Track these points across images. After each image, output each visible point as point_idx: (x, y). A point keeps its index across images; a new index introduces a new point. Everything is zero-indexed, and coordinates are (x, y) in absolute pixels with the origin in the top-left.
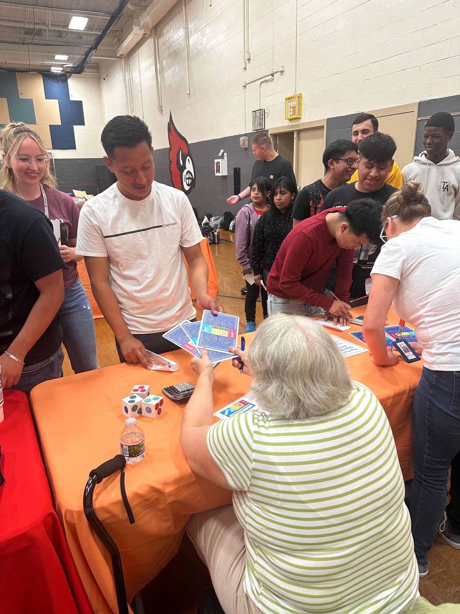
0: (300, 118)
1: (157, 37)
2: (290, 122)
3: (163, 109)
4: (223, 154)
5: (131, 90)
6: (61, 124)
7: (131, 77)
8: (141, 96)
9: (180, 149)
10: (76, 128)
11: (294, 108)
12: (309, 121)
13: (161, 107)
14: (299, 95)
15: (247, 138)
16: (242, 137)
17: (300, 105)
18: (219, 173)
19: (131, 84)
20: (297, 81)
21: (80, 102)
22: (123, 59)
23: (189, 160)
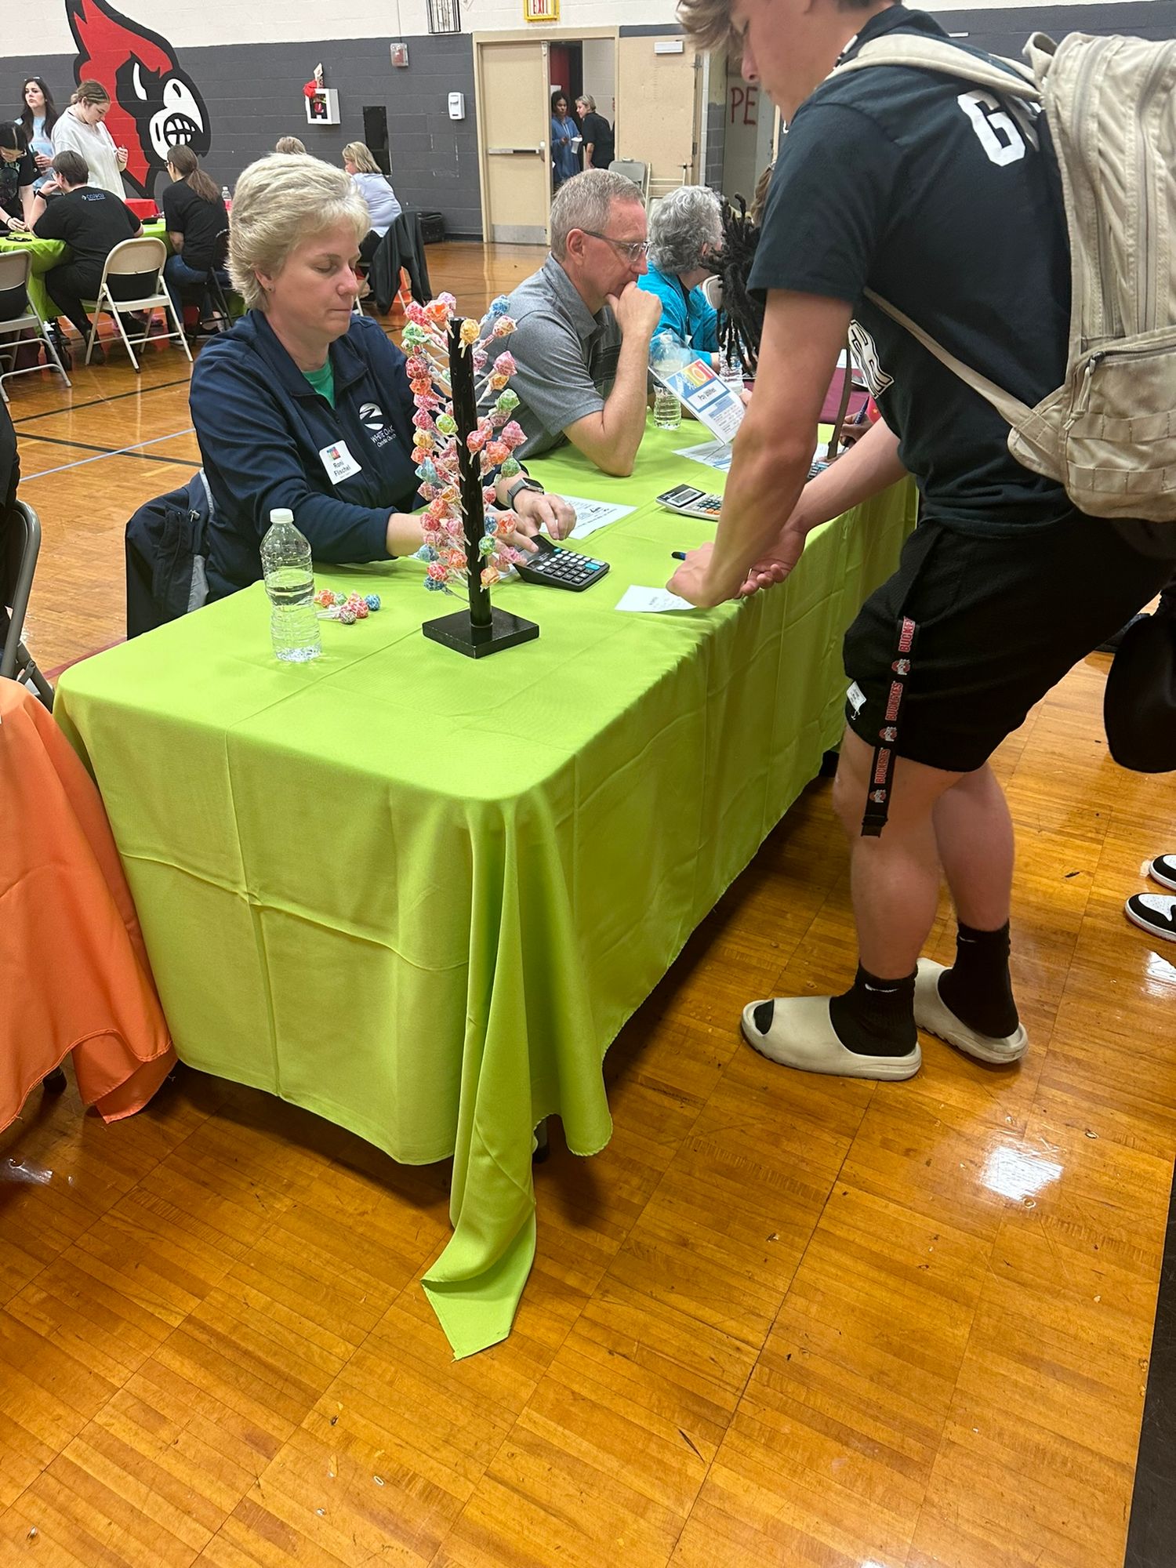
0: (557, 19)
2: (533, 25)
9: (134, 59)
12: (578, 26)
15: (405, 47)
16: (393, 44)
18: (325, 116)
23: (175, 87)
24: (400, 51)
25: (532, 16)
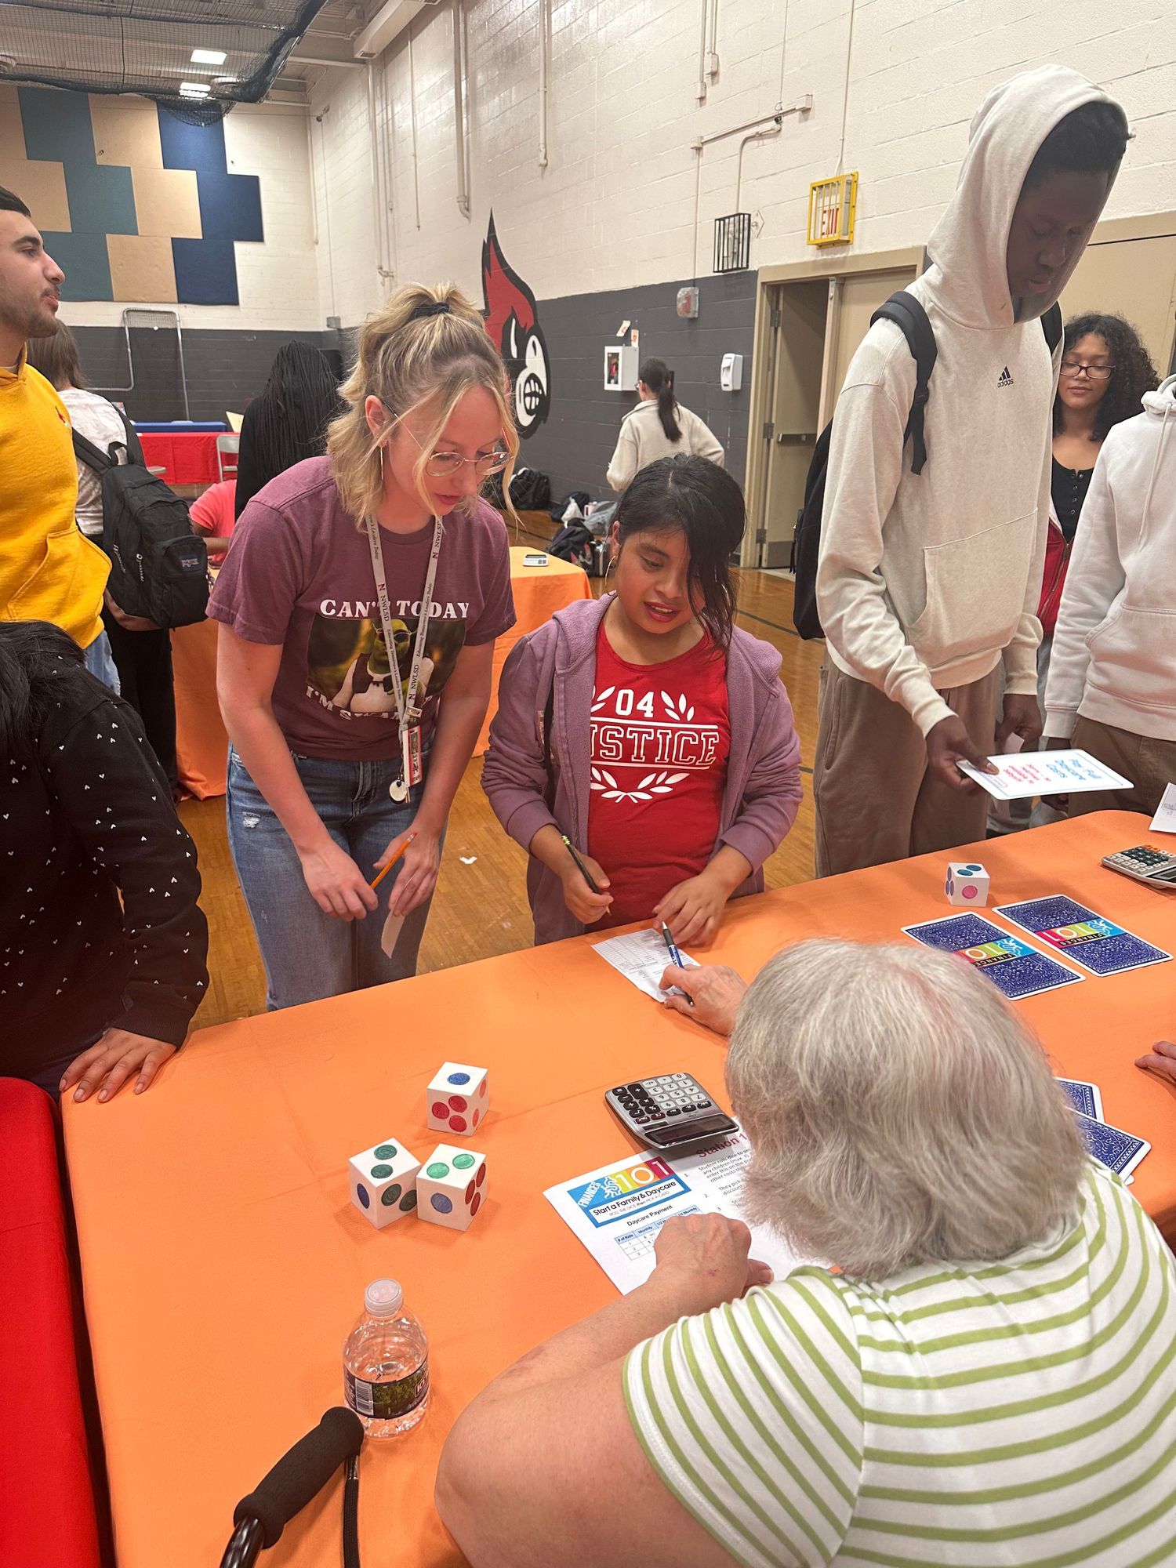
0: (848, 241)
1: (463, 9)
2: (820, 253)
3: (473, 206)
4: (628, 332)
5: (389, 151)
6: (201, 237)
7: (390, 116)
8: (413, 167)
9: (513, 315)
10: (241, 249)
11: (833, 213)
12: (873, 252)
13: (467, 199)
14: (851, 178)
15: (697, 293)
16: (682, 289)
17: (850, 204)
18: (616, 382)
19: (388, 135)
20: (846, 137)
21: (256, 179)
22: (370, 67)
23: (534, 344)
24: (688, 298)
25: (821, 237)
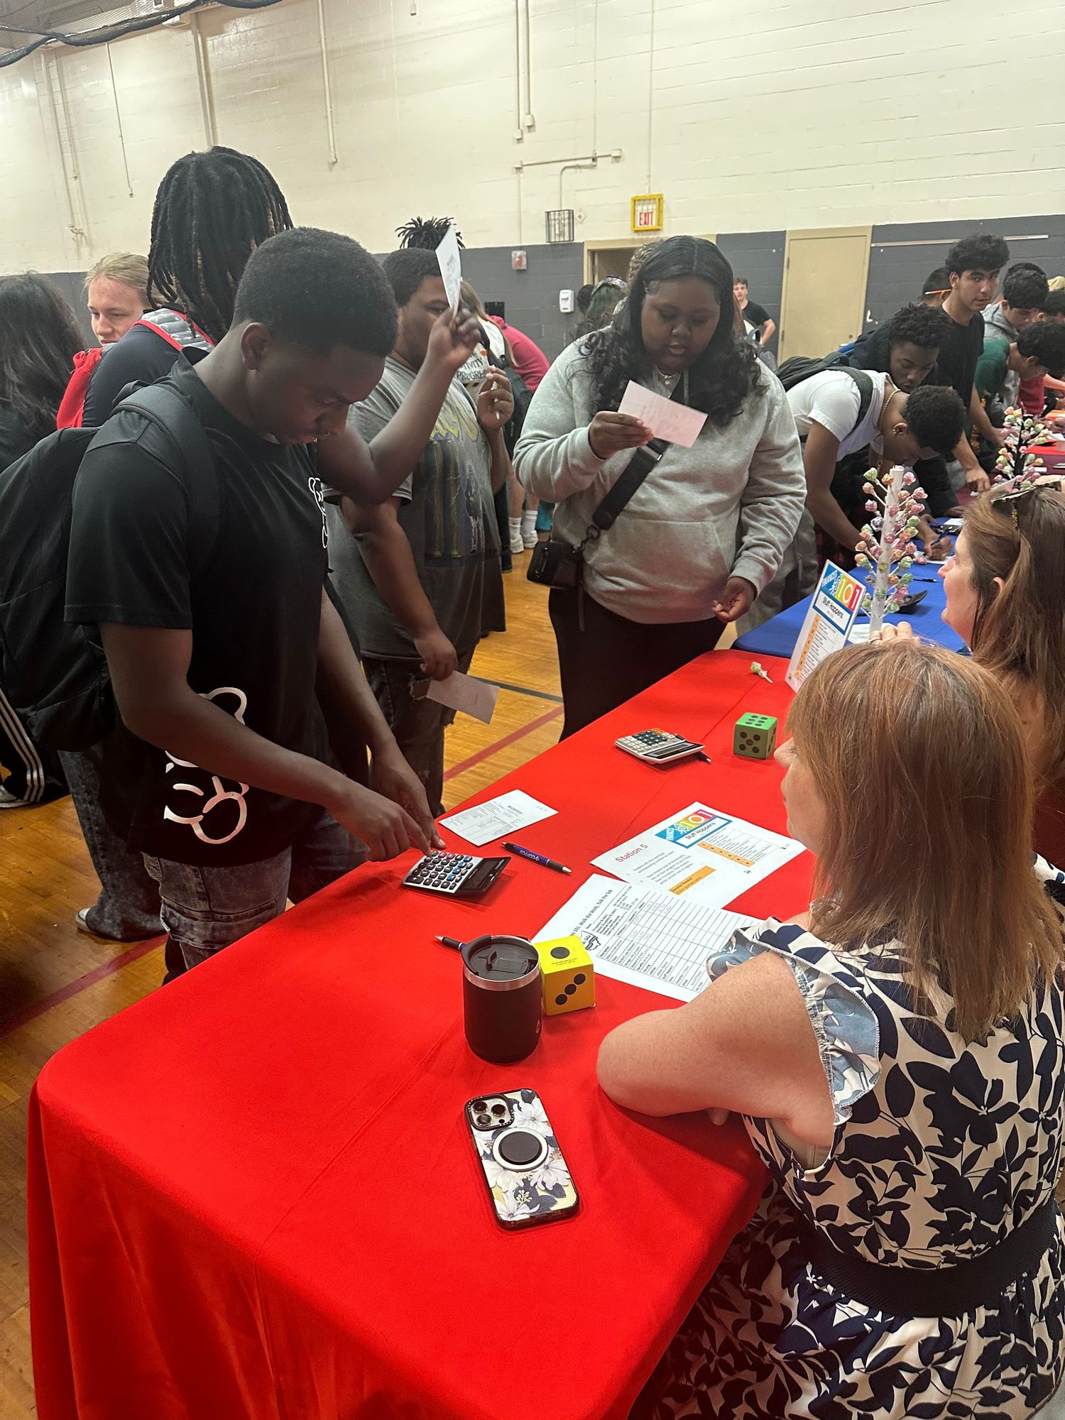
2: (634, 235)
14: (659, 197)
15: (525, 253)
16: (514, 252)
17: (660, 211)
20: (651, 175)
24: (520, 257)
25: (638, 227)
